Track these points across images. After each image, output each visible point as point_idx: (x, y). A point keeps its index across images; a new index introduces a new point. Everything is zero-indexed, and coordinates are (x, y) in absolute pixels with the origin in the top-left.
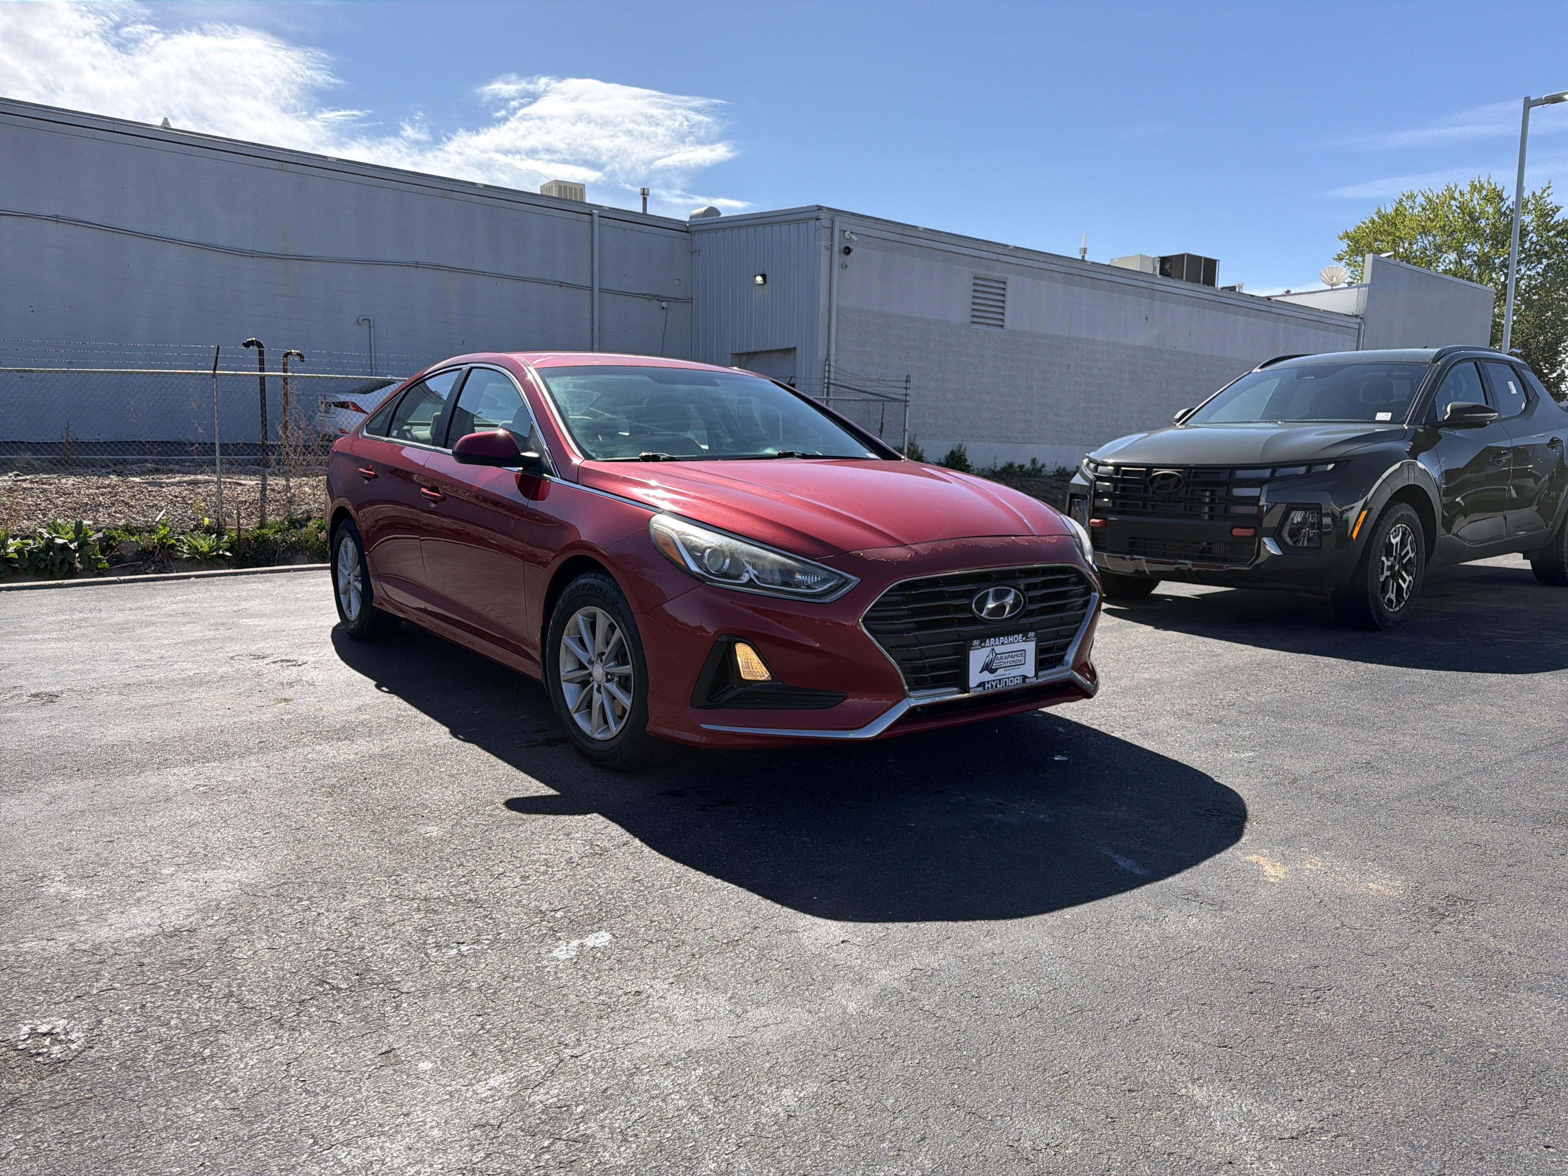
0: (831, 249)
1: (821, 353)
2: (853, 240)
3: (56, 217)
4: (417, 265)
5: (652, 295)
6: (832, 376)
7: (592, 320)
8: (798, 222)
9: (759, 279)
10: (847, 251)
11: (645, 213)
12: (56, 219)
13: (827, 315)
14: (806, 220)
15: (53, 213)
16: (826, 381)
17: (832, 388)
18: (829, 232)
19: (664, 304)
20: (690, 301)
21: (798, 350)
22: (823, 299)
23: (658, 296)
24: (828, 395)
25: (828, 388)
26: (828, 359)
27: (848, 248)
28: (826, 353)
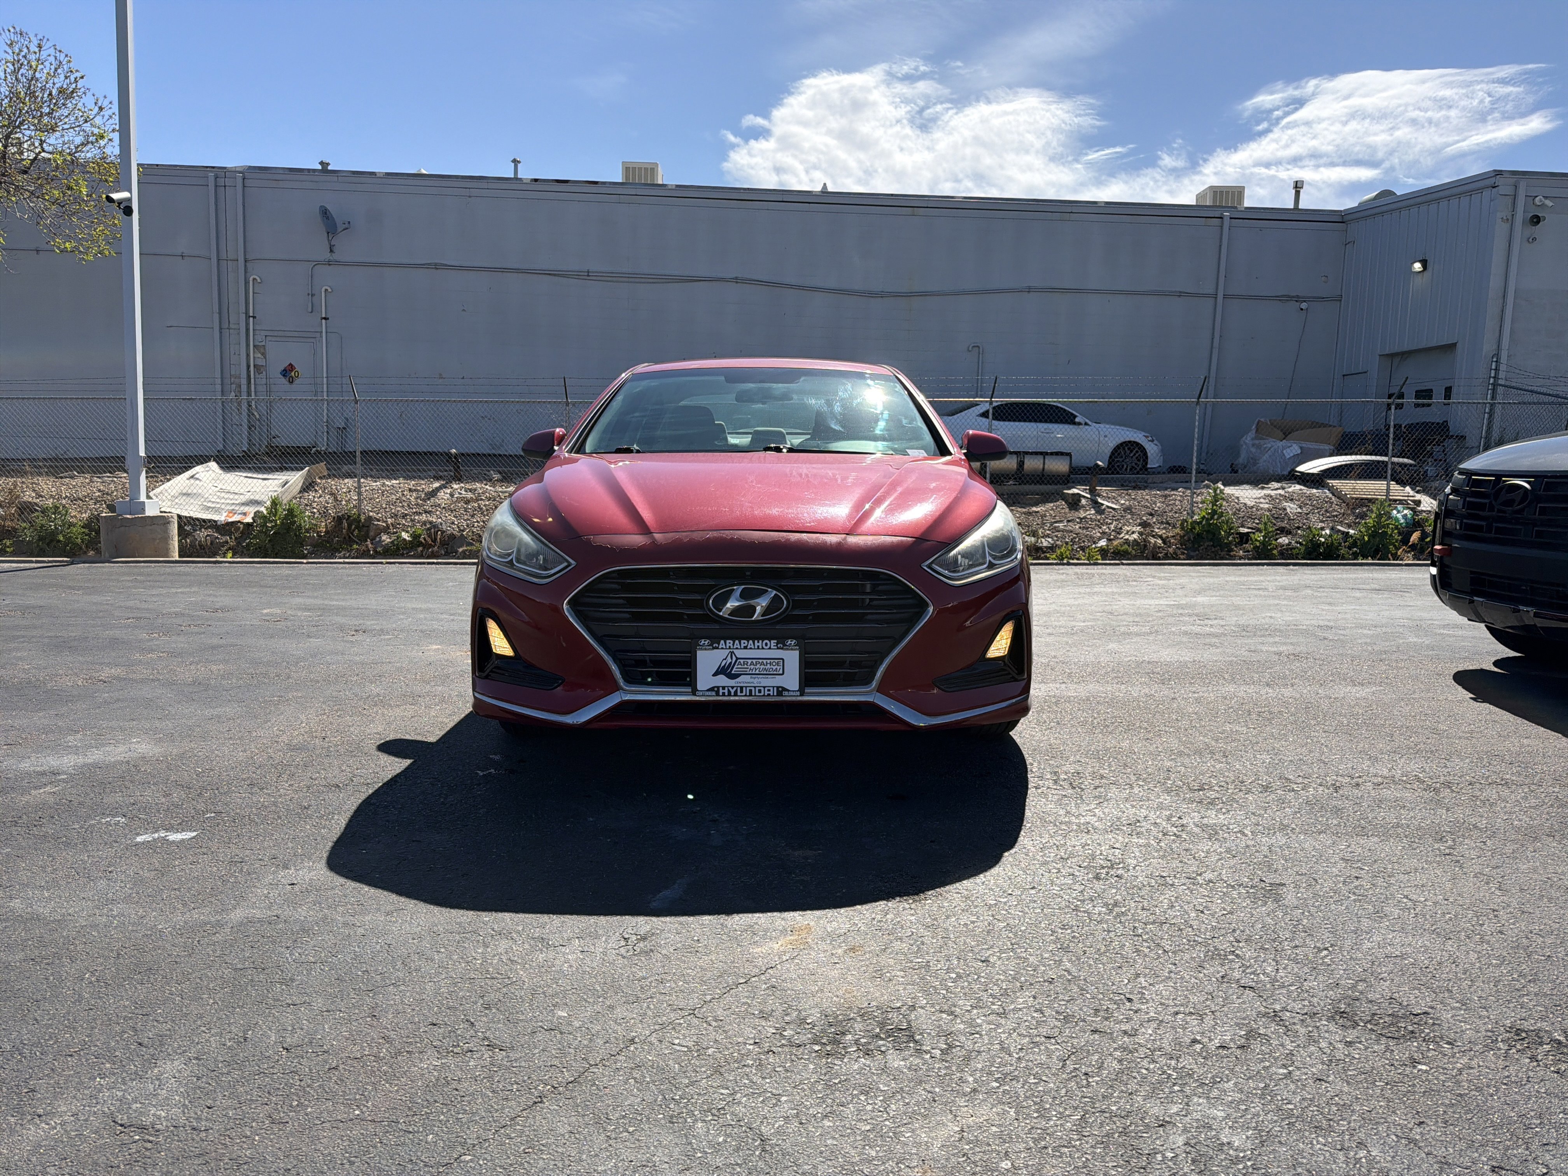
0: (1511, 220)
1: (1488, 347)
2: (1547, 206)
3: (736, 278)
4: (1029, 290)
5: (1289, 296)
6: (1502, 375)
7: (1214, 329)
8: (1470, 193)
9: (1417, 266)
10: (1536, 220)
11: (1296, 207)
12: (736, 280)
13: (1501, 301)
14: (1480, 190)
15: (734, 276)
16: (1492, 381)
17: (1500, 390)
18: (1509, 200)
19: (1304, 305)
20: (1339, 299)
21: (1459, 346)
22: (1495, 283)
23: (1298, 296)
24: (1493, 398)
25: (1494, 390)
26: (1497, 355)
27: (1537, 217)
28: (1495, 347)
